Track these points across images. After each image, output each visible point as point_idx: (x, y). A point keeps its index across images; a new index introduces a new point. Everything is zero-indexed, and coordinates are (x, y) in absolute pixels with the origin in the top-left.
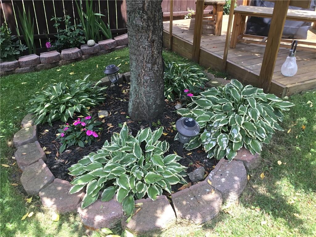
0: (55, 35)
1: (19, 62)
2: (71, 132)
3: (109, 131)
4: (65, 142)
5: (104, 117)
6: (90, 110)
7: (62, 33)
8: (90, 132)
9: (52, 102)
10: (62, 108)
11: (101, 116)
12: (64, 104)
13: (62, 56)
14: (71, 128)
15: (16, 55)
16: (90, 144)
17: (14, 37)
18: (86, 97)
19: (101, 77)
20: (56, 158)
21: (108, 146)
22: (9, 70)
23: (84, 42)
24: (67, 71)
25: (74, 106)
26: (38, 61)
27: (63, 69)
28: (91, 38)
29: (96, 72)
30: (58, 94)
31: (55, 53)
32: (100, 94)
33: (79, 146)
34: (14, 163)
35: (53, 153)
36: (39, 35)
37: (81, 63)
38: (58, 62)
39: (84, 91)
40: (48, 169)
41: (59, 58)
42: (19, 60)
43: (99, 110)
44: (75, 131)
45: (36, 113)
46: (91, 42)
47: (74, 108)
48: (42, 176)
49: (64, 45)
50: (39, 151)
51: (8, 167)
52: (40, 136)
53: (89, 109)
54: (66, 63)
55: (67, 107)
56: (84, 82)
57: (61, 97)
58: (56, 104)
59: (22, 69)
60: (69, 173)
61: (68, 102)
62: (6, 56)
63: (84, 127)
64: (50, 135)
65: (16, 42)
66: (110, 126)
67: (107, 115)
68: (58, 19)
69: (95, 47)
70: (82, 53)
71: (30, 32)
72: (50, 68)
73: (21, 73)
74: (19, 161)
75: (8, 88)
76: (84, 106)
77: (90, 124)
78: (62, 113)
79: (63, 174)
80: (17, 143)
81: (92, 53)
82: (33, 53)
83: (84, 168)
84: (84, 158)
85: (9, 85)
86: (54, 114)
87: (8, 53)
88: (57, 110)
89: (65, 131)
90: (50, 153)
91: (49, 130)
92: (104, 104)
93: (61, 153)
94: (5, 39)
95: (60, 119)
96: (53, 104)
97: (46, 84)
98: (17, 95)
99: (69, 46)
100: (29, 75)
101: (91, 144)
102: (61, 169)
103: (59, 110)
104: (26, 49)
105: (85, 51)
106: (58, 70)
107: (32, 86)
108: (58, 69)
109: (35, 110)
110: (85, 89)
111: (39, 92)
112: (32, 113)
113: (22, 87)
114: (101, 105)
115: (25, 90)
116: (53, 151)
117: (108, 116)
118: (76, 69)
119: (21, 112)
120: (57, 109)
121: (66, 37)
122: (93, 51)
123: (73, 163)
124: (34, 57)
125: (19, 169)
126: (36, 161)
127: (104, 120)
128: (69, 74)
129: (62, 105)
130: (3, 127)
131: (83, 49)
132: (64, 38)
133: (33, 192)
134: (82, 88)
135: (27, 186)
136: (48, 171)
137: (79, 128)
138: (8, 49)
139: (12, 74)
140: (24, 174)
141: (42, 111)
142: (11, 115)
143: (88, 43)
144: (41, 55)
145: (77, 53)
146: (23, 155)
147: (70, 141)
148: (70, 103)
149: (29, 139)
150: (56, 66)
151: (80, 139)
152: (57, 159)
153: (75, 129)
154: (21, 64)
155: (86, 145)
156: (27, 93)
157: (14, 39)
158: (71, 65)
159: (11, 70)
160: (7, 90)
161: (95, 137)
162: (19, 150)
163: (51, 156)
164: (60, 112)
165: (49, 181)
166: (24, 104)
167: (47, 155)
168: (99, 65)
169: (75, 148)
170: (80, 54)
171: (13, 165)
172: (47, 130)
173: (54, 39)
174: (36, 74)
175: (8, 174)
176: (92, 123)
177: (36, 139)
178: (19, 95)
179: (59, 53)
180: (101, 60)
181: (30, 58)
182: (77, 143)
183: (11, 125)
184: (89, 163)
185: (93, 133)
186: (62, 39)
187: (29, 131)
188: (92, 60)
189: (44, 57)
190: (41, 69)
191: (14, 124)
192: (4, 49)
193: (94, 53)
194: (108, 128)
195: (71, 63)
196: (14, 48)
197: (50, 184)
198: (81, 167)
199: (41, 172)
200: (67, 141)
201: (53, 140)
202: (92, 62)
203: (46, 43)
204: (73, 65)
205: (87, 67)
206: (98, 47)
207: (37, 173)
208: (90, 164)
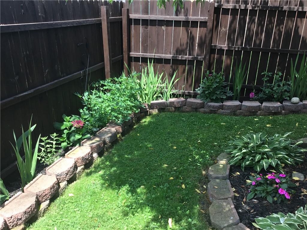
0: (261, 87)
1: (223, 105)
2: (263, 184)
3: (302, 197)
4: (255, 191)
5: (299, 180)
6: (283, 168)
7: (268, 87)
8: (283, 191)
9: (249, 149)
10: (258, 157)
11: (296, 178)
12: (260, 154)
13: (262, 107)
14: (264, 180)
15: (222, 98)
16: (279, 202)
17: (226, 84)
18: (284, 153)
19: (299, 136)
20: (242, 202)
21: (302, 214)
22: (213, 110)
23: (289, 99)
24: (264, 122)
25: (270, 159)
26: (239, 107)
27: (260, 119)
28: (296, 96)
29: (295, 130)
30: (257, 143)
31: (256, 104)
32: (298, 155)
33: (267, 200)
34: (205, 191)
35: (241, 197)
36: (246, 85)
37: (280, 117)
38: (257, 112)
39: (283, 147)
40: (235, 211)
41: (259, 108)
42: (223, 104)
43: (294, 171)
44: (267, 184)
45: (232, 154)
46: (295, 99)
47: (270, 161)
48: (229, 215)
49: (267, 98)
50: (229, 190)
51: (199, 193)
52: (232, 177)
53: (283, 166)
54: (264, 114)
55: (263, 158)
56: (284, 138)
57: (259, 146)
58: (253, 152)
59: (223, 111)
60: (253, 224)
61: (264, 153)
62: (214, 99)
63: (277, 184)
64: (241, 179)
65: (225, 88)
66: (304, 192)
67: (302, 179)
68: (268, 74)
69: (298, 105)
70: (283, 108)
71: (240, 81)
72: (248, 116)
73: (222, 114)
74: (210, 192)
75: (210, 125)
76: (279, 162)
77: (284, 183)
78: (257, 162)
79: (247, 221)
80: (211, 175)
81: (294, 110)
82: (236, 100)
83: (272, 225)
84: (273, 216)
85: (211, 123)
86: (249, 161)
87: (216, 96)
88: (253, 158)
89: (256, 181)
90: (238, 195)
91: (240, 174)
92: (300, 166)
93: (248, 200)
94: (218, 84)
95: (253, 167)
96: (250, 151)
97: (243, 129)
98: (216, 133)
99: (271, 99)
100: (228, 118)
101: (280, 204)
102: (246, 215)
103: (254, 158)
104: (232, 95)
105: (287, 107)
106: (256, 120)
107: (229, 128)
108: (256, 118)
109: (232, 151)
110: (285, 146)
111: (239, 136)
112: (228, 153)
113: (221, 127)
114: (297, 166)
115: (223, 130)
116: (241, 195)
117: (304, 181)
118: (273, 122)
119: (217, 148)
120: (252, 156)
121: (271, 90)
122: (295, 109)
123: (259, 215)
124: (237, 103)
125: (208, 198)
126: (225, 198)
127: (298, 183)
128: (266, 126)
129: (259, 155)
130: (201, 157)
131: (285, 105)
132: (269, 92)
133: (218, 226)
134: (281, 143)
135: (213, 218)
136: (235, 212)
137: (272, 182)
138: (218, 93)
139: (215, 113)
140: (213, 206)
141: (238, 155)
142: (209, 149)
143: (292, 100)
144: (243, 103)
145: (278, 107)
146: (214, 188)
147: (259, 192)
148: (266, 155)
149: (222, 176)
150: (254, 115)
151: (270, 194)
152: (243, 204)
153: (268, 182)
154: (224, 107)
155: (274, 202)
156: (225, 134)
157: (225, 85)
158: (269, 118)
159: (215, 110)
160: (208, 126)
161: (287, 198)
162: (212, 182)
163: (238, 199)
164: (255, 160)
165: (234, 223)
166: (220, 142)
167: (235, 196)
168: (299, 124)
169: (263, 201)
170: (281, 109)
171: (204, 192)
172: (238, 173)
173: (258, 91)
174: (234, 118)
175: (199, 199)
176: (286, 183)
177: (228, 177)
178: (218, 134)
179: (261, 104)
180: (302, 119)
181: (234, 103)
182: (266, 197)
183: (207, 157)
184: (278, 222)
185: (285, 193)
186: (267, 92)
187: (222, 168)
188: (292, 117)
189: (246, 105)
190: (240, 115)
191: (210, 158)
192: (215, 92)
193: (295, 110)
194: (302, 194)
195: (269, 115)
196: (223, 93)
197: (234, 226)
198: (269, 224)
199: (228, 211)
200: (256, 190)
201: (242, 185)
202: (291, 119)
203: (251, 93)
204: (271, 118)
205: (286, 122)
206: (301, 106)
207: (225, 209)
208: (280, 225)
